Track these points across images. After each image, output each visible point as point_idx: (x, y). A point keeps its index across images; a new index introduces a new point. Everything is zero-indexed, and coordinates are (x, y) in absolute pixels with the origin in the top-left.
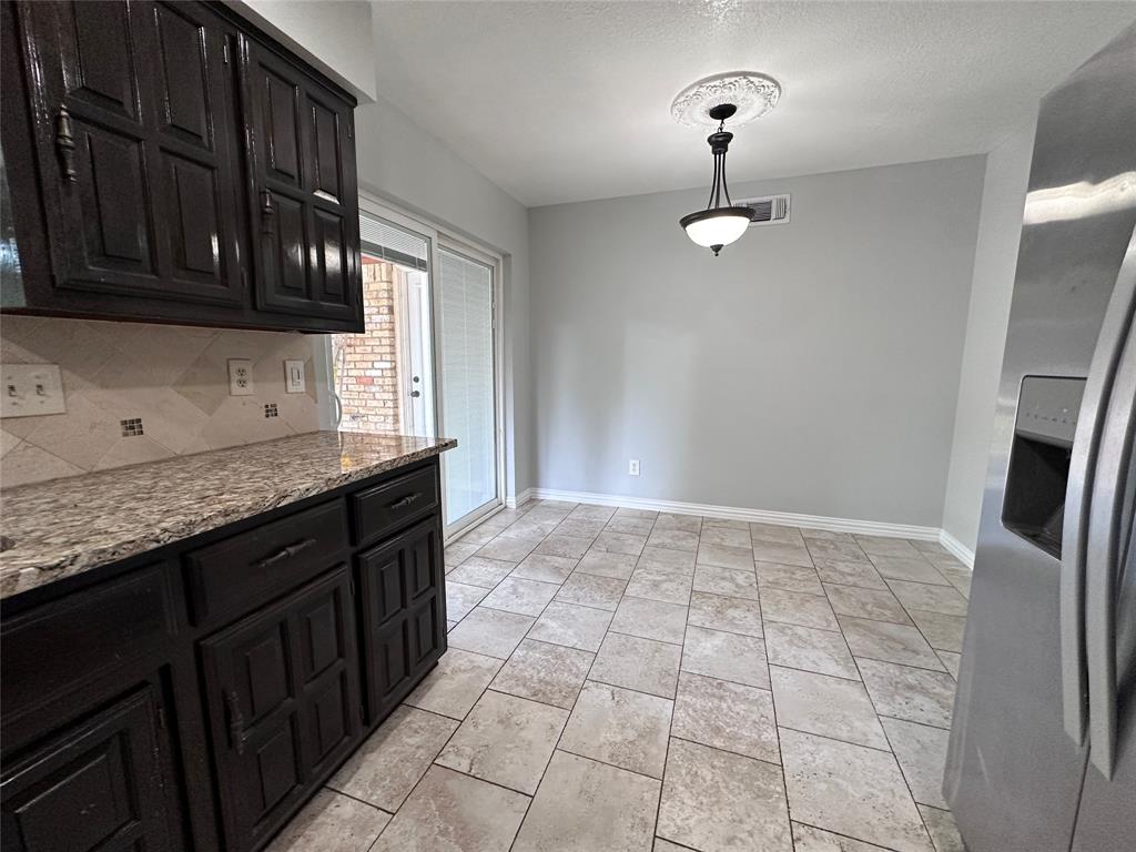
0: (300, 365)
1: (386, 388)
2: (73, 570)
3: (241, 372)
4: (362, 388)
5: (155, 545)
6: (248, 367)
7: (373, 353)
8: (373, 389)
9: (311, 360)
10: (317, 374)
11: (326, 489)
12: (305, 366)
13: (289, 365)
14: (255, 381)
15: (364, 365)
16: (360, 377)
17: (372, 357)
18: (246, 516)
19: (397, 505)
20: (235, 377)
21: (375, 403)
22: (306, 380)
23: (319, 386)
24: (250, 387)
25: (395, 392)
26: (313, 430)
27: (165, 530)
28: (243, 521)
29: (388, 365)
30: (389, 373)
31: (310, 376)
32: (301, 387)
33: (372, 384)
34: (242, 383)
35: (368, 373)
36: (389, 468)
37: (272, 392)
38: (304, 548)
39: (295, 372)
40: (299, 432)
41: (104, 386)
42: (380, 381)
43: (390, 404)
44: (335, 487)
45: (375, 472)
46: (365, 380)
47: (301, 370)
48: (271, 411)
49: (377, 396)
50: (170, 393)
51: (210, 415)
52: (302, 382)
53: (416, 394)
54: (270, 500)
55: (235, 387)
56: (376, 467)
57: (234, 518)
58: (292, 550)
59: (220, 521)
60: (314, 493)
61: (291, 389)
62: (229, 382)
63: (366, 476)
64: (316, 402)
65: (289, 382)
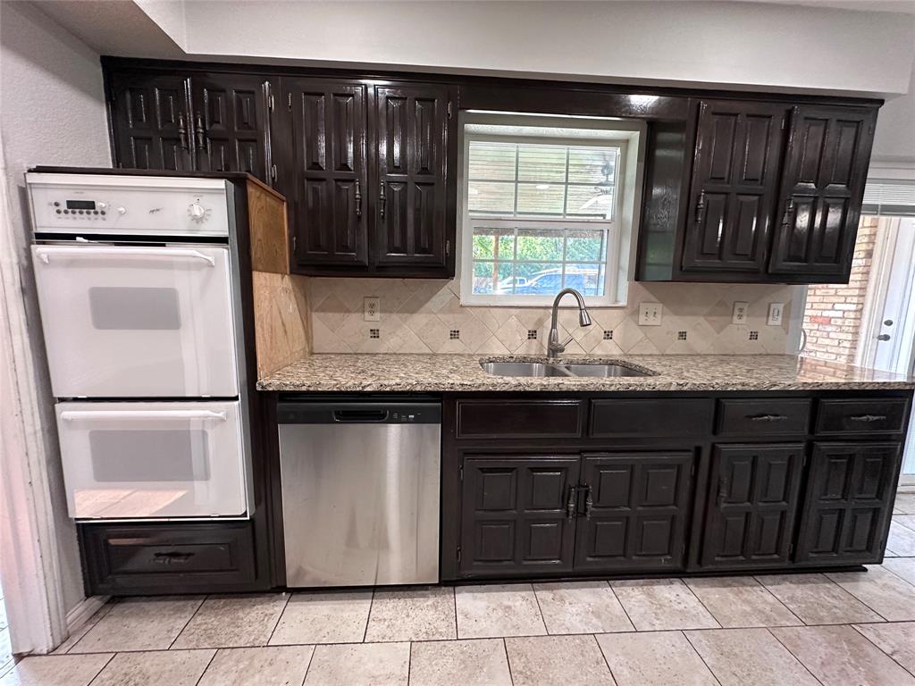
0: (781, 307)
1: (844, 328)
2: (685, 388)
3: (741, 310)
4: (816, 326)
5: (712, 389)
6: (746, 307)
7: (836, 294)
8: (829, 328)
9: (790, 303)
10: (793, 313)
11: (801, 389)
12: (785, 307)
13: (773, 306)
14: (748, 316)
15: (823, 306)
16: (816, 317)
17: (834, 299)
18: (753, 389)
19: (857, 418)
20: (737, 312)
21: (827, 342)
22: (783, 317)
23: (792, 323)
24: (744, 318)
25: (856, 333)
26: (781, 353)
27: (717, 384)
28: (750, 391)
29: (853, 307)
30: (852, 315)
31: (787, 315)
32: (779, 322)
33: (829, 323)
34: (740, 317)
35: (826, 314)
36: (856, 388)
37: (756, 324)
38: (778, 420)
39: (776, 311)
40: (769, 352)
41: (676, 313)
42: (839, 322)
43: (847, 344)
44: (808, 389)
45: (843, 388)
46: (820, 320)
47: (781, 310)
48: (754, 336)
49: (832, 335)
50: (701, 319)
51: (718, 333)
52: (780, 318)
53: (886, 338)
54: (766, 385)
55: (735, 318)
56: (845, 384)
57: (746, 388)
58: (772, 418)
59: (740, 388)
60: (793, 388)
61: (771, 322)
62: (733, 315)
63: (834, 388)
64: (787, 333)
65: (770, 318)
